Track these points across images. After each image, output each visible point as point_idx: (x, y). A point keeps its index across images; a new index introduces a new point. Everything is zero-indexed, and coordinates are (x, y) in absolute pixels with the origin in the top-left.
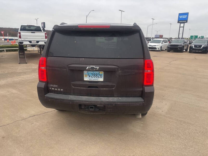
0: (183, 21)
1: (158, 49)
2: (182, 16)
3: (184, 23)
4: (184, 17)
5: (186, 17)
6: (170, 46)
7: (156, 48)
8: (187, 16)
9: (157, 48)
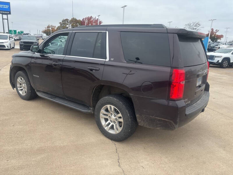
0: (5, 12)
1: (8, 47)
2: (2, 5)
3: (7, 14)
4: (5, 7)
5: (7, 8)
6: (23, 43)
7: (4, 46)
8: (8, 6)
9: (6, 46)
